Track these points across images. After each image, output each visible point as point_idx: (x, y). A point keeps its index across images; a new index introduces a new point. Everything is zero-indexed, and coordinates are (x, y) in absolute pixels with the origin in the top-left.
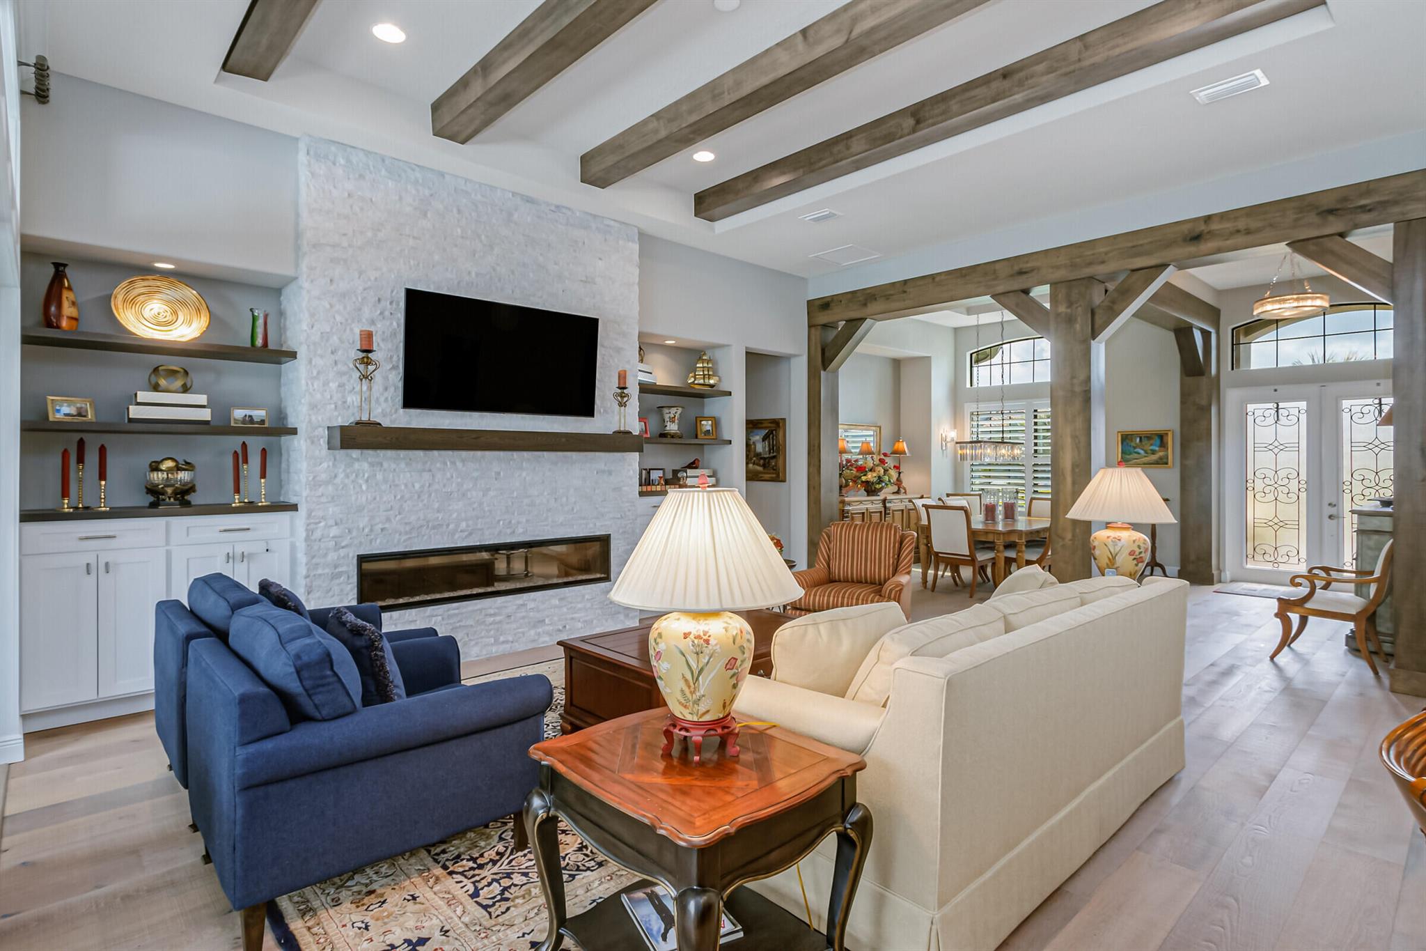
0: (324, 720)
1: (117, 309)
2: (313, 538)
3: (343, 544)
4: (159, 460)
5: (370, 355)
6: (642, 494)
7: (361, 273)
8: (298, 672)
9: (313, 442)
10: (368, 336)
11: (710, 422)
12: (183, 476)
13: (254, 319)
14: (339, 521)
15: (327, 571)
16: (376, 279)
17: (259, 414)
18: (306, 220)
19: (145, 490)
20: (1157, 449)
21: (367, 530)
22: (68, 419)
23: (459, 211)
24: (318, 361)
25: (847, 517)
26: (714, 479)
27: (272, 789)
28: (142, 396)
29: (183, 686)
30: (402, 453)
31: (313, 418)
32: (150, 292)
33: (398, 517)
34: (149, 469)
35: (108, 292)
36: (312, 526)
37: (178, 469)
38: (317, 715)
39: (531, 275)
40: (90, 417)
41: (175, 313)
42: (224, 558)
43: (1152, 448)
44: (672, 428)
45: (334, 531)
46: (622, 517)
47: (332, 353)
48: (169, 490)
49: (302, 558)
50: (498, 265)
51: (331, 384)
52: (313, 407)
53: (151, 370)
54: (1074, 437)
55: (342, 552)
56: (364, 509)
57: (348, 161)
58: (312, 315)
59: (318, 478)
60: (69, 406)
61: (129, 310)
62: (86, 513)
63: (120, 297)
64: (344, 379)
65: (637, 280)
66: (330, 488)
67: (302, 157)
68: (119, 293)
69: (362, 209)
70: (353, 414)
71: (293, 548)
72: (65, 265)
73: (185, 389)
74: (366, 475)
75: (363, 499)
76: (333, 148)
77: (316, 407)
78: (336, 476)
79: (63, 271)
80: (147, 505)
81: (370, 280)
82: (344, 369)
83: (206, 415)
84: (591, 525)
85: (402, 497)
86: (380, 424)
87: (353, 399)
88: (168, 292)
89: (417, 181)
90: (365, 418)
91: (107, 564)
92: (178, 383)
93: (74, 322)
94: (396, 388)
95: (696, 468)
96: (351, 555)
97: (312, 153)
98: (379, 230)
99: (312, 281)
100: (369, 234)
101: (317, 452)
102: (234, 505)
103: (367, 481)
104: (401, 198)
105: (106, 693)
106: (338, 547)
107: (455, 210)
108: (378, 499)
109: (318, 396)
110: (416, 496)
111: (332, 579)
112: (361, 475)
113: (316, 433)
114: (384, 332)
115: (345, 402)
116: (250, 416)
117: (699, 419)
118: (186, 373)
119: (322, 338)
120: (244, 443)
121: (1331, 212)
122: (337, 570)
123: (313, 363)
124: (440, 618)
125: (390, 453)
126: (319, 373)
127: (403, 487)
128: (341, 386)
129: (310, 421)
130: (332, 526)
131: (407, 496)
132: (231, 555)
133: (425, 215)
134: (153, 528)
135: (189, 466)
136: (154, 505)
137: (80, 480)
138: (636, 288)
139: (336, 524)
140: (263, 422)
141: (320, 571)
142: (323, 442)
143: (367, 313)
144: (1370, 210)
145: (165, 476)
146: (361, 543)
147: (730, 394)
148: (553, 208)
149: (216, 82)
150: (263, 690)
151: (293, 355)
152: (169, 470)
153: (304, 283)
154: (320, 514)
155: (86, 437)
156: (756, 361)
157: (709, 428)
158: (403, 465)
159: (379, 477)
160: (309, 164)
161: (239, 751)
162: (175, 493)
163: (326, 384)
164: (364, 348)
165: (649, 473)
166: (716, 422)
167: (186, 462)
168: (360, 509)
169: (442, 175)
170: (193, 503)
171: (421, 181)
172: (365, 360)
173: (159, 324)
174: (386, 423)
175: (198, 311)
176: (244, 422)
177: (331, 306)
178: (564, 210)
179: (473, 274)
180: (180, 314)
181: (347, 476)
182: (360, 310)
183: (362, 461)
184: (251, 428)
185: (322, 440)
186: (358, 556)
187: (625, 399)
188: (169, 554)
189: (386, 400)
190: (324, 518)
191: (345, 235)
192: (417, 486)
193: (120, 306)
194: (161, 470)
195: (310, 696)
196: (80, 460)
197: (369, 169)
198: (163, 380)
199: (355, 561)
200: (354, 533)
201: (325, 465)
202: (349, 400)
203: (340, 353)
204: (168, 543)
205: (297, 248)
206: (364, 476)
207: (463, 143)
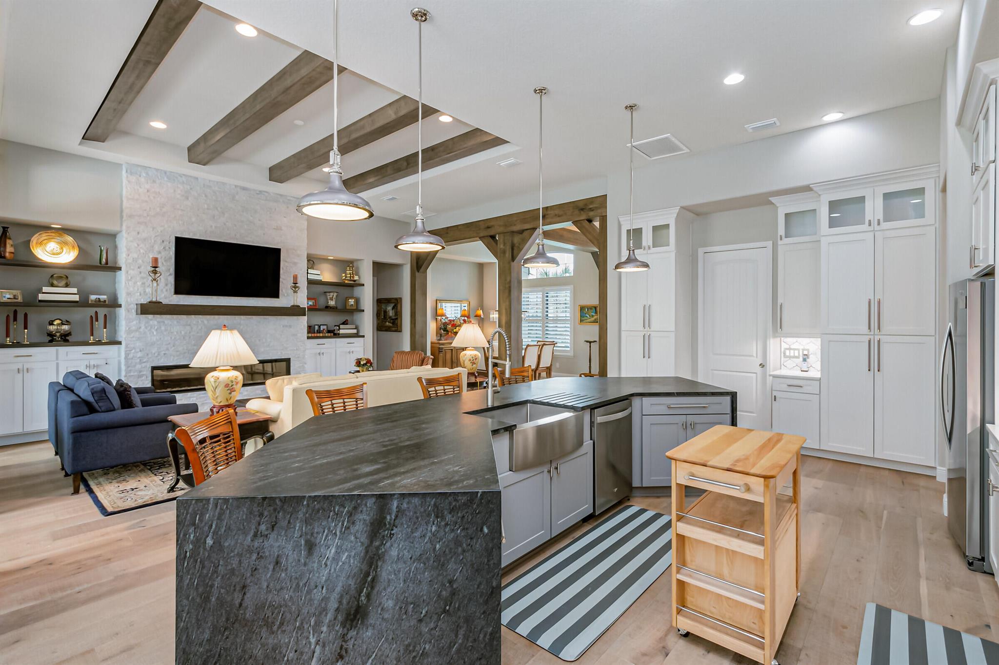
0: (102, 412)
1: (33, 248)
2: (129, 357)
3: (144, 361)
4: (53, 320)
5: (157, 269)
6: (308, 338)
7: (153, 228)
8: (92, 394)
9: (128, 311)
10: (156, 260)
11: (353, 300)
12: (66, 327)
13: (101, 251)
14: (141, 349)
15: (136, 373)
16: (161, 232)
17: (103, 297)
18: (125, 204)
19: (47, 334)
20: (594, 314)
21: (156, 354)
22: (9, 301)
23: (206, 196)
24: (131, 272)
25: (441, 352)
26: (356, 330)
27: (83, 434)
28: (45, 289)
29: (56, 410)
30: (175, 316)
31: (129, 300)
32: (49, 239)
33: (173, 348)
34: (48, 324)
35: (29, 239)
36: (127, 352)
37: (63, 324)
38: (100, 410)
39: (245, 226)
40: (19, 299)
41: (62, 248)
42: (85, 367)
43: (592, 314)
44: (332, 303)
45: (139, 354)
46: (297, 349)
47: (139, 268)
48: (58, 334)
49: (123, 367)
50: (227, 222)
51: (138, 283)
52: (128, 294)
53: (50, 276)
54: (506, 309)
55: (144, 365)
56: (155, 344)
57: (147, 174)
58: (128, 250)
59: (131, 329)
60: (9, 294)
61: (39, 248)
62: (18, 345)
63: (35, 242)
64: (145, 280)
65: (306, 227)
66: (137, 333)
67: (124, 172)
68: (34, 240)
69: (154, 197)
70: (149, 297)
71: (119, 363)
72: (8, 228)
73: (67, 286)
74: (156, 327)
75: (154, 339)
76: (139, 169)
77: (130, 294)
78: (140, 328)
79: (7, 231)
80: (48, 341)
81: (158, 231)
82: (145, 276)
83: (76, 298)
84: (279, 353)
85: (175, 338)
86: (161, 303)
87: (148, 290)
88: (58, 238)
89: (183, 183)
90: (154, 300)
91: (27, 369)
92: (63, 283)
93: (12, 255)
94: (171, 283)
95: (347, 324)
96: (148, 366)
97: (128, 171)
98: (163, 207)
99: (128, 233)
100: (158, 210)
101: (131, 316)
102: (90, 342)
103: (156, 330)
104: (175, 191)
105: (28, 429)
106: (141, 362)
107: (204, 196)
108: (162, 339)
109: (131, 289)
110: (182, 338)
111: (138, 378)
112: (153, 327)
113: (130, 306)
114: (165, 258)
115: (145, 292)
116: (99, 299)
117: (347, 299)
118: (67, 277)
119: (133, 261)
120: (96, 311)
121: (582, 209)
122: (141, 373)
123: (129, 273)
124: (195, 398)
125: (168, 316)
126: (131, 278)
127: (175, 333)
128: (144, 283)
129: (127, 301)
130: (138, 352)
131: (178, 338)
132: (88, 365)
133: (187, 198)
134: (50, 351)
135: (68, 323)
136: (50, 341)
137: (15, 329)
138: (306, 232)
139: (140, 351)
140: (105, 301)
141: (132, 374)
142: (134, 311)
143: (156, 248)
144: (593, 210)
145: (56, 328)
146: (153, 361)
147: (363, 285)
148: (258, 193)
149: (80, 144)
150: (80, 399)
151: (120, 269)
152: (58, 325)
153: (124, 234)
154: (132, 346)
155: (18, 309)
156: (379, 268)
157: (352, 303)
158: (175, 322)
159: (163, 328)
160: (127, 177)
161: (70, 419)
162: (61, 336)
163: (135, 283)
164: (153, 266)
165: (320, 327)
166: (357, 301)
167: (66, 321)
168: (153, 344)
169: (197, 178)
170: (70, 341)
171: (185, 182)
172: (154, 271)
173: (54, 254)
174: (165, 302)
175: (73, 247)
176: (95, 301)
177: (138, 245)
178: (263, 193)
179: (213, 227)
180: (64, 249)
181: (146, 328)
182: (153, 247)
183: (153, 320)
184: (99, 304)
185: (133, 310)
186: (152, 367)
187: (297, 289)
188: (57, 364)
189: (167, 290)
190: (134, 348)
191: (145, 210)
192: (183, 333)
193: (35, 246)
194: (54, 325)
195: (97, 403)
196: (15, 319)
197: (158, 177)
198: (55, 281)
199: (150, 369)
200: (150, 356)
201: (135, 322)
202: (147, 290)
203: (142, 267)
204: (57, 359)
205: (122, 217)
206: (155, 327)
207: (204, 165)
